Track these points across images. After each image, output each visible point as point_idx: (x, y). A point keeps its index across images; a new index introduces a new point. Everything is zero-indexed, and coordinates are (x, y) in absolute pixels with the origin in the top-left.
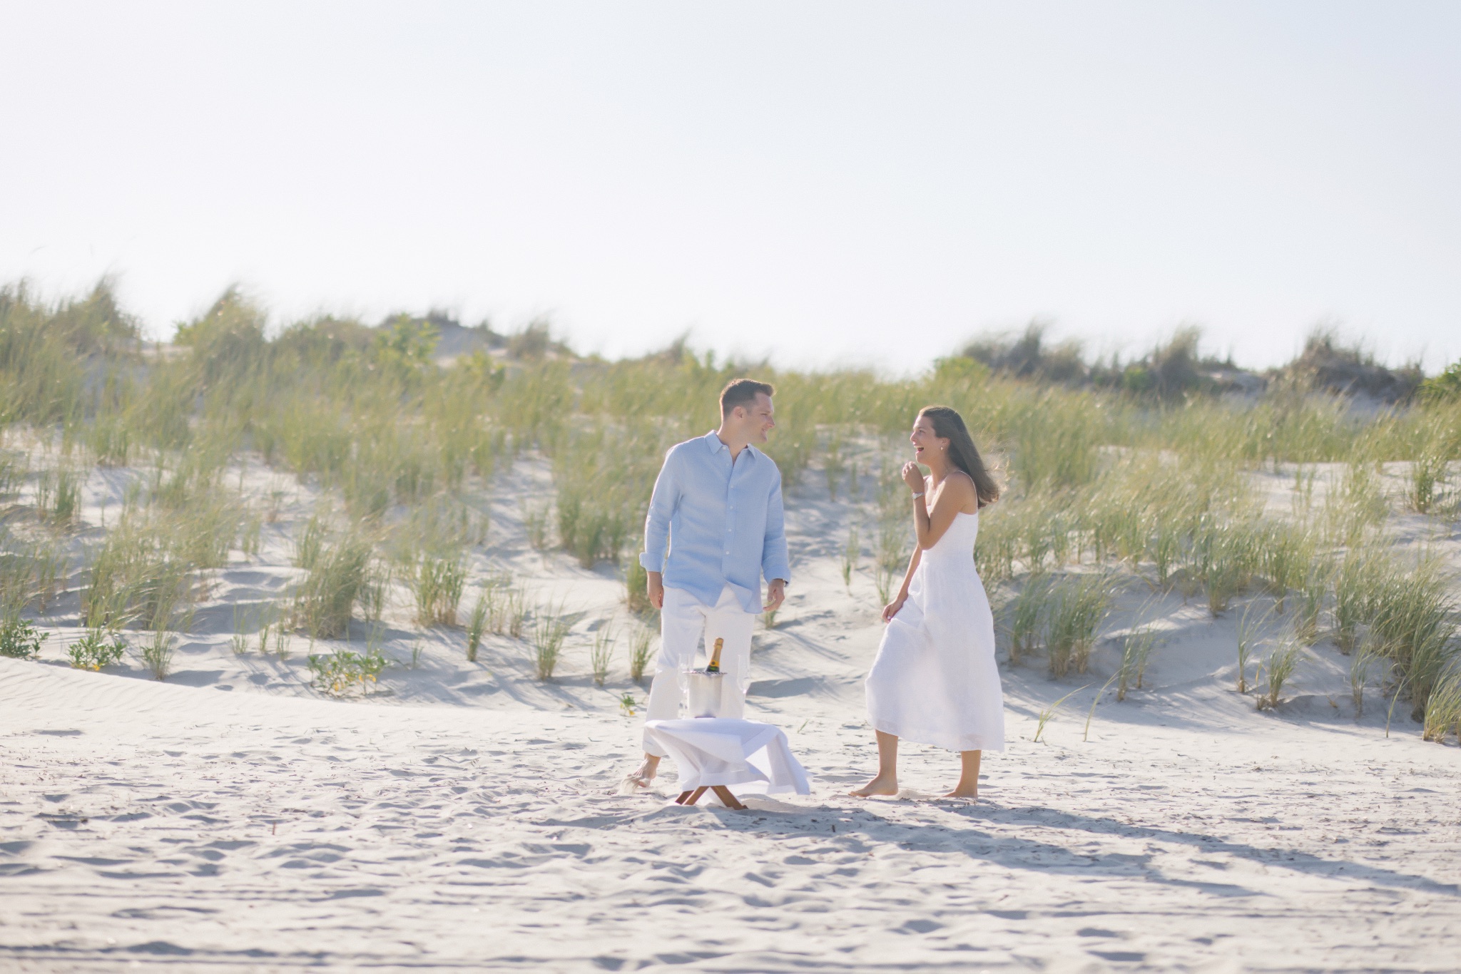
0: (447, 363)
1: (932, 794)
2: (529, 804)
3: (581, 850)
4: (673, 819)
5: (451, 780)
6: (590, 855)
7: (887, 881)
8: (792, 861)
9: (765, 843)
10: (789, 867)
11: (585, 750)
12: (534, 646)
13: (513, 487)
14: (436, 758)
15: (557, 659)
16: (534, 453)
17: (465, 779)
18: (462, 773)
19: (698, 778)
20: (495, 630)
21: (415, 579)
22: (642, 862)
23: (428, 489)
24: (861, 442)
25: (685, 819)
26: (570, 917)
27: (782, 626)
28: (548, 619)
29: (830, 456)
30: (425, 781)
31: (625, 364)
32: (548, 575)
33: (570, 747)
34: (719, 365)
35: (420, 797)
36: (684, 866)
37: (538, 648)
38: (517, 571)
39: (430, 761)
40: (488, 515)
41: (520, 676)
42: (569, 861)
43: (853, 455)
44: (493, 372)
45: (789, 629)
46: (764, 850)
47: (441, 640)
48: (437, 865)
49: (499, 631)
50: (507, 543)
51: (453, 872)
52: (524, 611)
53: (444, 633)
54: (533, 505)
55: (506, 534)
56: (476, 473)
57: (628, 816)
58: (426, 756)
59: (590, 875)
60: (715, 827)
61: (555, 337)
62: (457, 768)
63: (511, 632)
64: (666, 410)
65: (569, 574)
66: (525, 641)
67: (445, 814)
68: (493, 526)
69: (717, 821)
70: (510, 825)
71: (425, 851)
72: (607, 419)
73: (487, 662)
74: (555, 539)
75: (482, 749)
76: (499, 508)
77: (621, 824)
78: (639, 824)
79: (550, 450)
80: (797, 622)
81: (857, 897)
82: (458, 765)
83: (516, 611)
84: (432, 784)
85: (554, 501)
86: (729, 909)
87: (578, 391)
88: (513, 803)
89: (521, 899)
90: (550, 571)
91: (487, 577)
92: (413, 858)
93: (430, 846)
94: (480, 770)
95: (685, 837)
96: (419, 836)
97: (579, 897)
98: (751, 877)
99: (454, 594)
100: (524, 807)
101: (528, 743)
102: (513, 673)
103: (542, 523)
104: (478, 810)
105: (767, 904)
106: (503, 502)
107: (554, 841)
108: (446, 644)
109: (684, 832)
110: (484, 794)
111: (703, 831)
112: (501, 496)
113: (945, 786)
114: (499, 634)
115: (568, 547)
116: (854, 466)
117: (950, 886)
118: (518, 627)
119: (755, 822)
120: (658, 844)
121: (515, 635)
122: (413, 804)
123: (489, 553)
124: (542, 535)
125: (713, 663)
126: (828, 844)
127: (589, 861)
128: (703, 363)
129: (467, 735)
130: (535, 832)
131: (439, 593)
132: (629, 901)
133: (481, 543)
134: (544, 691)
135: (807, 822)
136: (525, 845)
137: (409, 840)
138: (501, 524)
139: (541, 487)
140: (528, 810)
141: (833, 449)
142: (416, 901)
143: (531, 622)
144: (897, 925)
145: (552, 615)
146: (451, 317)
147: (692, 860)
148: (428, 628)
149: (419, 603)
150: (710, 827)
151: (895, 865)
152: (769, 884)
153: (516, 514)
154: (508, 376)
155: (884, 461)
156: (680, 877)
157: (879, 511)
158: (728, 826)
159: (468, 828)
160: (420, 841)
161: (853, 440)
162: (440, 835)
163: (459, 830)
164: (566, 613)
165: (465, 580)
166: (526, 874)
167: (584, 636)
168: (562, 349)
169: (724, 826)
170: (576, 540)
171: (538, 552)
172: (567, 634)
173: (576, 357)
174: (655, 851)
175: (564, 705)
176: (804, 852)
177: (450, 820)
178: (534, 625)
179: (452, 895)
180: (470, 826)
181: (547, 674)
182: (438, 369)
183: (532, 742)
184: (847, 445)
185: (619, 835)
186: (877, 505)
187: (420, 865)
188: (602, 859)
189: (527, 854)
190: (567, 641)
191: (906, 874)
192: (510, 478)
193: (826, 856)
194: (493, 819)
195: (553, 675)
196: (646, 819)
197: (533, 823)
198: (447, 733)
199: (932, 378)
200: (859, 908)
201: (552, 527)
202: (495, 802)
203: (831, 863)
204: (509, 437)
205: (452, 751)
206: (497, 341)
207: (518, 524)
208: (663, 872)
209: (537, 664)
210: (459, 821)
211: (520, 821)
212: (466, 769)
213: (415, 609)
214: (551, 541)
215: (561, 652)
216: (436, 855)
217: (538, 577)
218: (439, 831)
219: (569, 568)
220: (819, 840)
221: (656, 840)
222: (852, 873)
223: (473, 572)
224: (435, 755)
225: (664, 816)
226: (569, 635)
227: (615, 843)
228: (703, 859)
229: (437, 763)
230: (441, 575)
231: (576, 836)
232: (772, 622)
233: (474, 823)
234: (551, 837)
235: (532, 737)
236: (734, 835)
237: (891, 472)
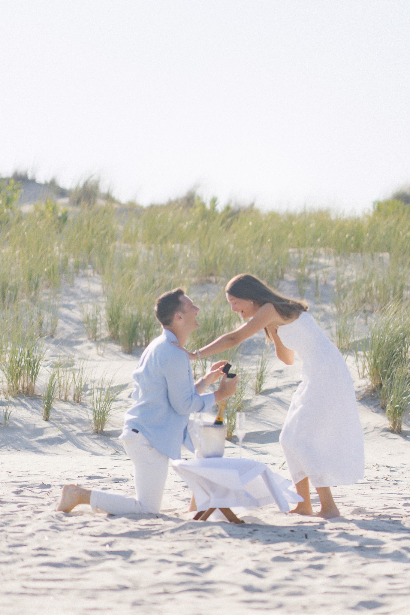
0: (27, 208)
1: (376, 511)
2: (88, 522)
3: (126, 554)
4: (192, 531)
5: (33, 506)
6: (133, 558)
7: (345, 573)
8: (277, 559)
9: (258, 547)
10: (275, 564)
11: (128, 483)
12: (91, 409)
13: (74, 295)
14: (22, 491)
15: (108, 418)
16: (90, 272)
17: (43, 505)
18: (41, 501)
19: (209, 502)
20: (63, 398)
21: (5, 362)
22: (170, 562)
23: (14, 299)
24: (322, 260)
25: (200, 531)
26: (119, 602)
27: (267, 392)
28: (101, 389)
29: (299, 271)
30: (14, 507)
31: (153, 208)
32: (100, 358)
33: (117, 481)
34: (220, 207)
35: (10, 519)
36: (199, 564)
37: (93, 410)
38: (77, 355)
39: (17, 493)
40: (56, 316)
41: (80, 431)
42: (118, 563)
43: (315, 270)
44: (60, 214)
45: (272, 395)
46: (256, 552)
47: (25, 406)
48: (24, 567)
49: (66, 398)
50: (70, 336)
51: (35, 572)
52: (83, 384)
53: (26, 400)
54: (89, 309)
55: (70, 329)
56: (47, 287)
57: (160, 530)
58: (15, 489)
59: (133, 572)
60: (222, 536)
61: (103, 189)
62: (37, 497)
63: (74, 399)
64: (182, 240)
65: (115, 357)
66: (84, 406)
67: (28, 530)
68: (61, 323)
69: (223, 532)
70: (76, 537)
71: (15, 557)
72: (142, 248)
73: (56, 421)
74: (105, 333)
75: (54, 483)
76: (65, 311)
77: (155, 535)
78: (168, 535)
79: (100, 269)
80: (278, 390)
81: (324, 584)
82: (38, 495)
83: (78, 384)
84: (19, 509)
85: (103, 305)
86: (233, 595)
87: (121, 227)
88: (77, 522)
89: (84, 591)
90: (102, 355)
91: (56, 360)
92: (6, 563)
93: (18, 554)
94: (53, 499)
95: (200, 544)
96: (10, 546)
97: (125, 588)
98: (248, 571)
99: (33, 372)
100: (85, 524)
101: (87, 479)
102: (76, 429)
103: (95, 321)
104: (53, 527)
105: (260, 591)
106: (68, 307)
107: (107, 548)
108: (28, 409)
109: (200, 540)
110: (56, 516)
111: (213, 539)
112: (66, 303)
113: (385, 505)
114: (66, 401)
115: (114, 338)
116: (317, 278)
117: (390, 576)
118: (79, 396)
119: (250, 533)
120: (181, 549)
121: (78, 401)
122: (6, 524)
123: (56, 343)
124: (95, 330)
125: (219, 419)
126: (302, 547)
127: (133, 562)
128: (208, 206)
129: (44, 473)
130: (94, 542)
131: (22, 372)
132: (161, 590)
133: (52, 336)
134: (97, 441)
135: (287, 532)
136: (86, 552)
137: (3, 549)
138: (66, 322)
139: (95, 296)
140: (88, 526)
141: (301, 266)
142: (8, 593)
143: (88, 392)
144: (353, 603)
145: (104, 387)
146: (30, 177)
147: (206, 560)
148: (14, 397)
149: (9, 380)
150: (218, 536)
151: (350, 561)
152: (260, 576)
153: (76, 315)
154: (70, 218)
155: (338, 274)
156: (197, 572)
157: (335, 310)
158: (231, 536)
159: (45, 540)
160: (11, 550)
161: (315, 260)
162: (25, 545)
163: (39, 542)
164: (113, 385)
165: (40, 363)
166: (87, 572)
167: (126, 401)
168: (108, 197)
169: (228, 536)
170: (120, 333)
171: (92, 342)
172: (113, 400)
173: (119, 203)
174: (179, 554)
175: (112, 451)
176: (285, 553)
177: (32, 535)
178: (90, 394)
179: (34, 589)
180: (47, 538)
181: (100, 429)
182: (21, 212)
183: (90, 478)
184: (312, 263)
185: (153, 543)
186: (333, 305)
187: (11, 567)
188: (141, 561)
189: (88, 558)
190: (114, 405)
191: (358, 567)
192: (72, 290)
193: (301, 556)
194: (63, 534)
195: (104, 430)
196: (173, 531)
197: (91, 536)
198: (29, 473)
199: (371, 214)
200: (326, 593)
201: (103, 324)
202: (64, 521)
203: (305, 561)
204: (71, 261)
205: (32, 486)
206: (62, 193)
207: (79, 323)
208: (186, 569)
209: (93, 422)
210: (38, 535)
211: (82, 535)
212: (43, 498)
213: (5, 384)
214: (101, 334)
215: (111, 413)
216: (22, 560)
217: (93, 360)
218: (25, 542)
219: (115, 353)
220: (296, 544)
221: (180, 546)
222: (320, 567)
223: (46, 357)
224: (21, 489)
225: (185, 529)
226: (116, 401)
227: (151, 549)
228: (214, 559)
229: (22, 494)
230: (23, 360)
231: (123, 545)
232: (260, 389)
233: (49, 537)
234: (105, 545)
235: (90, 474)
236: (235, 542)
237: (342, 282)
